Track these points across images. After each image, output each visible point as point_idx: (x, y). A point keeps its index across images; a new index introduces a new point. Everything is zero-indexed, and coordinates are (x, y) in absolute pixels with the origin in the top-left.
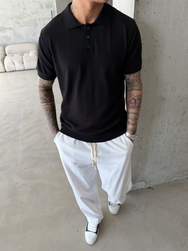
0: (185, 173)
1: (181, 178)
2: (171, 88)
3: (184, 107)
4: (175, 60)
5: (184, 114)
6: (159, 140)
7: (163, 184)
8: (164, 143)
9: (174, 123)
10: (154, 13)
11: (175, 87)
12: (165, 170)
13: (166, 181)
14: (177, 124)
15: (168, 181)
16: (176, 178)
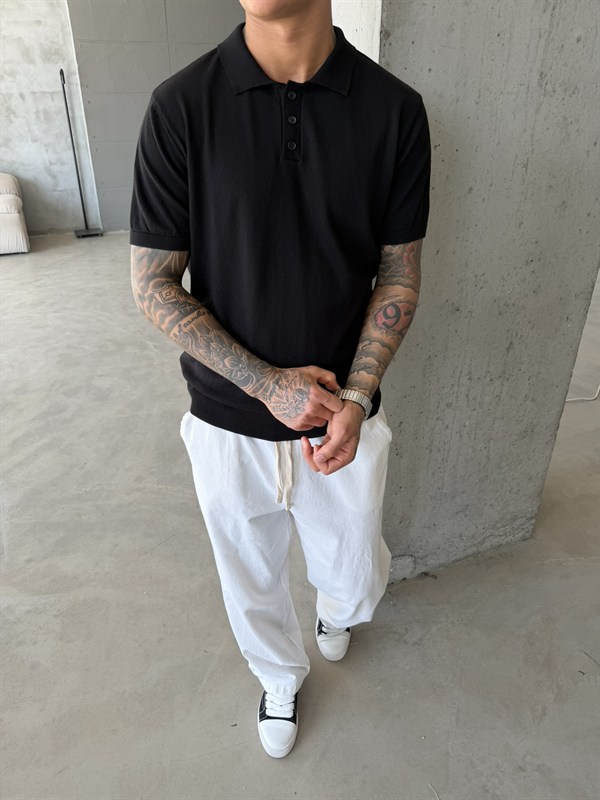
0: (517, 523)
1: (509, 539)
2: (476, 276)
3: (508, 331)
4: (484, 200)
5: (508, 350)
6: (447, 427)
7: (460, 560)
8: (461, 436)
9: (485, 377)
10: (430, 70)
11: (484, 274)
12: (466, 516)
13: (470, 552)
14: (491, 380)
15: (474, 549)
16: (495, 541)
